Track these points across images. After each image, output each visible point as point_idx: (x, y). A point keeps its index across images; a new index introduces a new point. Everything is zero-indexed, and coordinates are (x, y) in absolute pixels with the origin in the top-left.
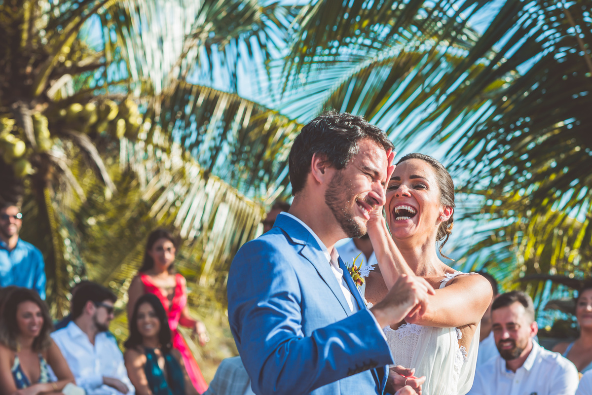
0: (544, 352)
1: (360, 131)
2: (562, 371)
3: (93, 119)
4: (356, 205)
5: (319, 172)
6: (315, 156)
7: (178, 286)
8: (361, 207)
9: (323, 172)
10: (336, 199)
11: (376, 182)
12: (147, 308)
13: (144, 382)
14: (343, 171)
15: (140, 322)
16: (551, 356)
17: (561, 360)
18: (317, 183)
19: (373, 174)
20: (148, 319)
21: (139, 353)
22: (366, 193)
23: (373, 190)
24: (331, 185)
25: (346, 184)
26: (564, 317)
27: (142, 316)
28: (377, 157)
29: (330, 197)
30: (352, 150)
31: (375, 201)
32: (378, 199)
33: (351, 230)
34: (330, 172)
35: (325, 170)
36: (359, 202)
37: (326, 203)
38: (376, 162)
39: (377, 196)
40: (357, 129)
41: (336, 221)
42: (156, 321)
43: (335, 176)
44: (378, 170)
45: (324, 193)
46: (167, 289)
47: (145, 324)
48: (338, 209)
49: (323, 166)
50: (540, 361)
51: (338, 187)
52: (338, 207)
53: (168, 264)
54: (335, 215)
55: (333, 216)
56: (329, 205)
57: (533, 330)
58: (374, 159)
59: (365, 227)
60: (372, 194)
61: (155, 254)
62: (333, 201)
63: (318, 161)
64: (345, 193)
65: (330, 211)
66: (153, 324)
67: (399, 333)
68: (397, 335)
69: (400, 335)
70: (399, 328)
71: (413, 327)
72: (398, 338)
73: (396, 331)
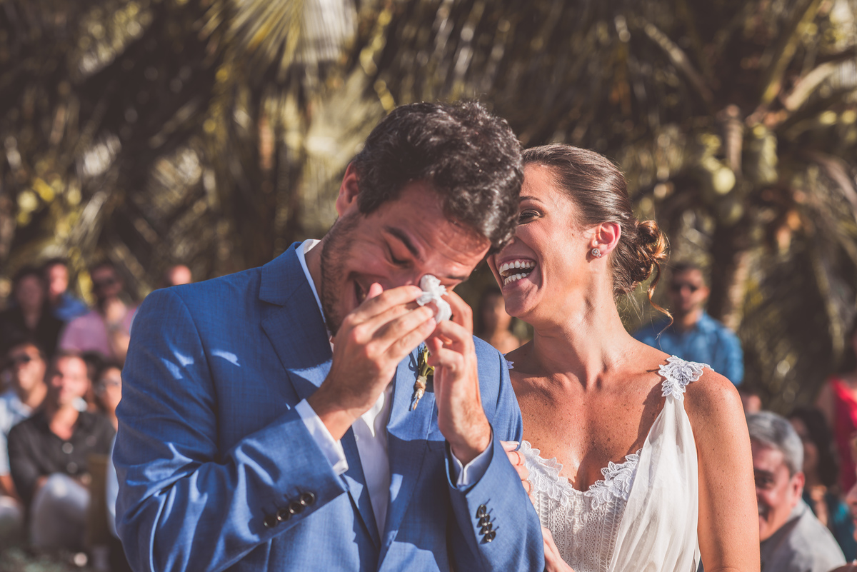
35: (354, 197)
67: (591, 498)
68: (587, 499)
69: (593, 502)
70: (590, 487)
71: (618, 485)
72: (590, 507)
73: (585, 494)
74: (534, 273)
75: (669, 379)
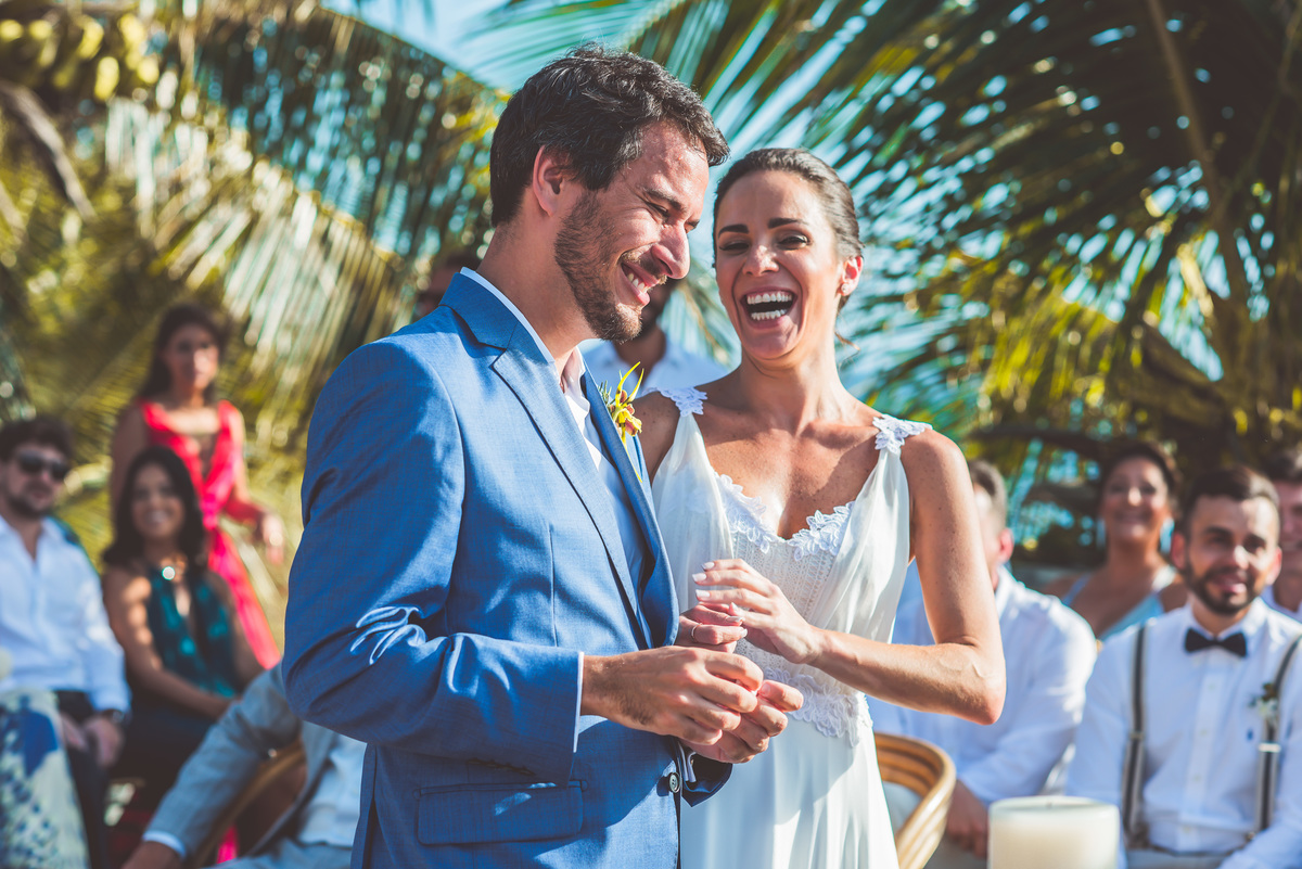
0: (1024, 595)
1: (652, 105)
2: (1059, 638)
3: (47, 55)
4: (620, 271)
5: (549, 188)
6: (543, 153)
7: (225, 432)
8: (631, 276)
9: (557, 191)
10: (578, 255)
11: (674, 223)
12: (154, 477)
13: (144, 636)
14: (600, 195)
15: (138, 507)
16: (1036, 606)
17: (1059, 613)
18: (543, 213)
19: (666, 206)
20: (157, 500)
21: (134, 574)
22: (647, 248)
23: (661, 243)
24: (571, 222)
25: (603, 224)
26: (1064, 518)
27: (144, 494)
28: (683, 168)
29: (566, 249)
30: (627, 149)
31: (662, 266)
32: (671, 262)
33: (606, 323)
34: (571, 192)
35: (561, 186)
36: (626, 267)
37: (557, 259)
38: (678, 179)
39: (669, 255)
40: (646, 101)
41: (573, 303)
42: (175, 504)
43: (583, 202)
44: (680, 199)
45: (554, 237)
46: (199, 437)
47: (149, 511)
48: (581, 276)
49: (559, 176)
50: (1014, 614)
51: (585, 229)
52: (582, 273)
53: (201, 382)
54: (575, 290)
55: (569, 289)
56: (563, 265)
57: (1002, 548)
58: (673, 173)
59: (637, 321)
60: (659, 251)
61: (175, 359)
62: (572, 258)
63: (548, 163)
64: (598, 244)
65: (565, 279)
66: (169, 512)
67: (795, 548)
68: (790, 551)
69: (796, 552)
70: (794, 535)
71: (825, 537)
72: (792, 558)
73: (788, 541)
74: (794, 311)
75: (885, 431)
